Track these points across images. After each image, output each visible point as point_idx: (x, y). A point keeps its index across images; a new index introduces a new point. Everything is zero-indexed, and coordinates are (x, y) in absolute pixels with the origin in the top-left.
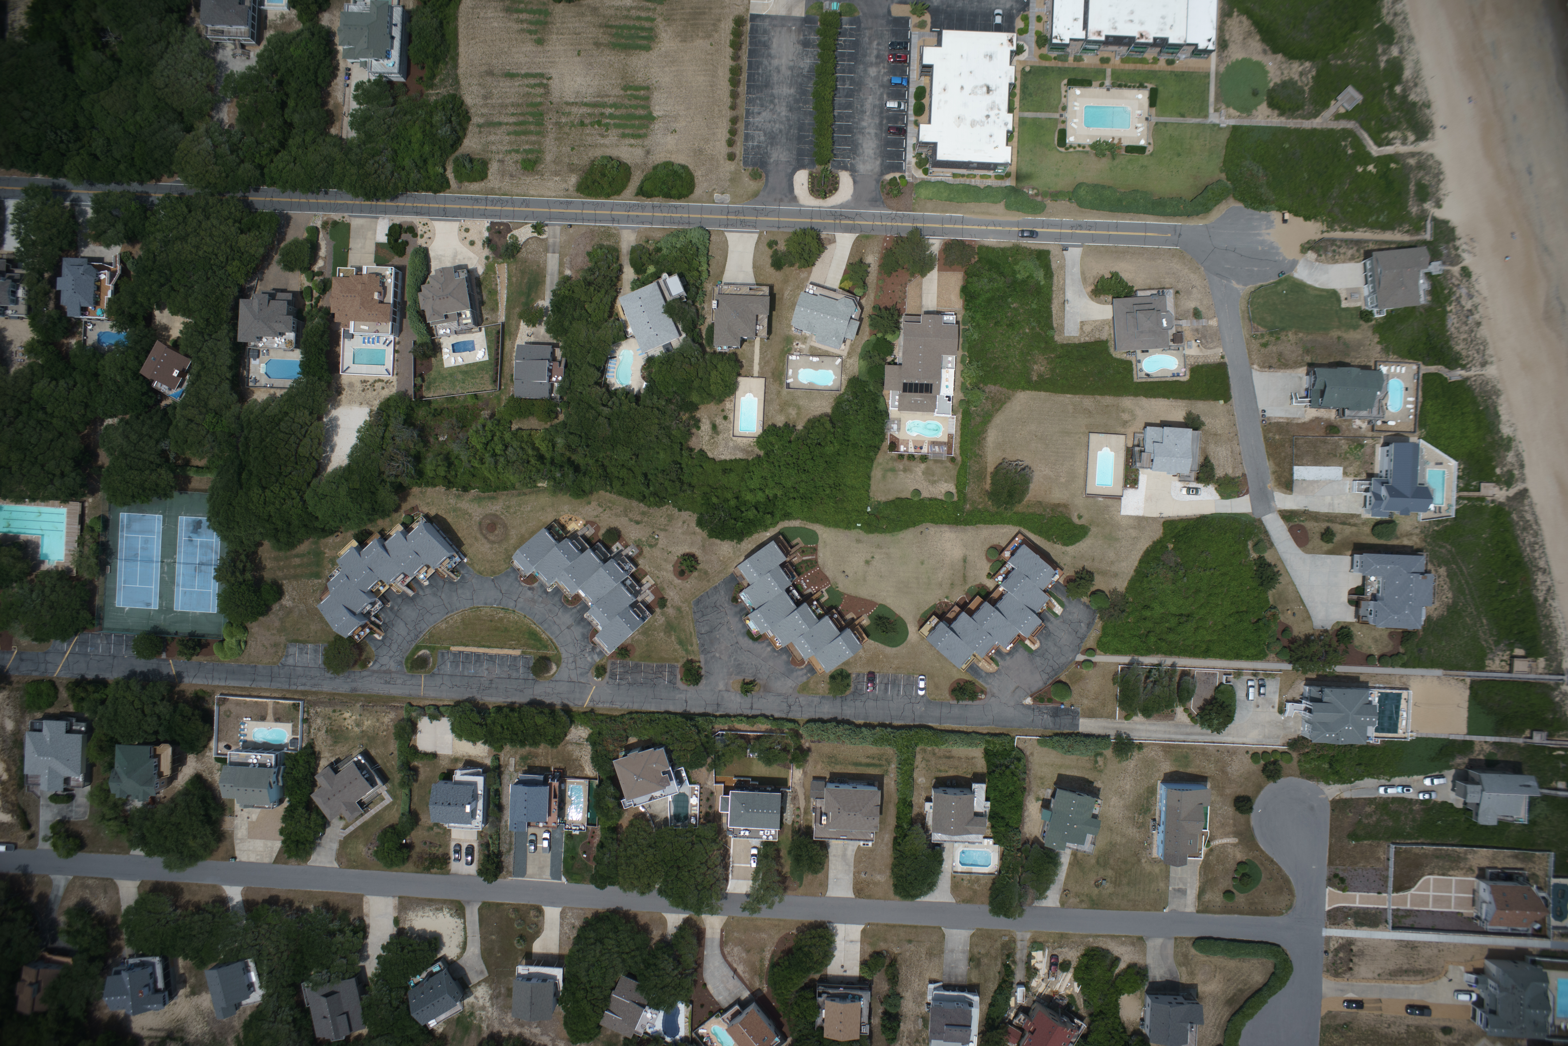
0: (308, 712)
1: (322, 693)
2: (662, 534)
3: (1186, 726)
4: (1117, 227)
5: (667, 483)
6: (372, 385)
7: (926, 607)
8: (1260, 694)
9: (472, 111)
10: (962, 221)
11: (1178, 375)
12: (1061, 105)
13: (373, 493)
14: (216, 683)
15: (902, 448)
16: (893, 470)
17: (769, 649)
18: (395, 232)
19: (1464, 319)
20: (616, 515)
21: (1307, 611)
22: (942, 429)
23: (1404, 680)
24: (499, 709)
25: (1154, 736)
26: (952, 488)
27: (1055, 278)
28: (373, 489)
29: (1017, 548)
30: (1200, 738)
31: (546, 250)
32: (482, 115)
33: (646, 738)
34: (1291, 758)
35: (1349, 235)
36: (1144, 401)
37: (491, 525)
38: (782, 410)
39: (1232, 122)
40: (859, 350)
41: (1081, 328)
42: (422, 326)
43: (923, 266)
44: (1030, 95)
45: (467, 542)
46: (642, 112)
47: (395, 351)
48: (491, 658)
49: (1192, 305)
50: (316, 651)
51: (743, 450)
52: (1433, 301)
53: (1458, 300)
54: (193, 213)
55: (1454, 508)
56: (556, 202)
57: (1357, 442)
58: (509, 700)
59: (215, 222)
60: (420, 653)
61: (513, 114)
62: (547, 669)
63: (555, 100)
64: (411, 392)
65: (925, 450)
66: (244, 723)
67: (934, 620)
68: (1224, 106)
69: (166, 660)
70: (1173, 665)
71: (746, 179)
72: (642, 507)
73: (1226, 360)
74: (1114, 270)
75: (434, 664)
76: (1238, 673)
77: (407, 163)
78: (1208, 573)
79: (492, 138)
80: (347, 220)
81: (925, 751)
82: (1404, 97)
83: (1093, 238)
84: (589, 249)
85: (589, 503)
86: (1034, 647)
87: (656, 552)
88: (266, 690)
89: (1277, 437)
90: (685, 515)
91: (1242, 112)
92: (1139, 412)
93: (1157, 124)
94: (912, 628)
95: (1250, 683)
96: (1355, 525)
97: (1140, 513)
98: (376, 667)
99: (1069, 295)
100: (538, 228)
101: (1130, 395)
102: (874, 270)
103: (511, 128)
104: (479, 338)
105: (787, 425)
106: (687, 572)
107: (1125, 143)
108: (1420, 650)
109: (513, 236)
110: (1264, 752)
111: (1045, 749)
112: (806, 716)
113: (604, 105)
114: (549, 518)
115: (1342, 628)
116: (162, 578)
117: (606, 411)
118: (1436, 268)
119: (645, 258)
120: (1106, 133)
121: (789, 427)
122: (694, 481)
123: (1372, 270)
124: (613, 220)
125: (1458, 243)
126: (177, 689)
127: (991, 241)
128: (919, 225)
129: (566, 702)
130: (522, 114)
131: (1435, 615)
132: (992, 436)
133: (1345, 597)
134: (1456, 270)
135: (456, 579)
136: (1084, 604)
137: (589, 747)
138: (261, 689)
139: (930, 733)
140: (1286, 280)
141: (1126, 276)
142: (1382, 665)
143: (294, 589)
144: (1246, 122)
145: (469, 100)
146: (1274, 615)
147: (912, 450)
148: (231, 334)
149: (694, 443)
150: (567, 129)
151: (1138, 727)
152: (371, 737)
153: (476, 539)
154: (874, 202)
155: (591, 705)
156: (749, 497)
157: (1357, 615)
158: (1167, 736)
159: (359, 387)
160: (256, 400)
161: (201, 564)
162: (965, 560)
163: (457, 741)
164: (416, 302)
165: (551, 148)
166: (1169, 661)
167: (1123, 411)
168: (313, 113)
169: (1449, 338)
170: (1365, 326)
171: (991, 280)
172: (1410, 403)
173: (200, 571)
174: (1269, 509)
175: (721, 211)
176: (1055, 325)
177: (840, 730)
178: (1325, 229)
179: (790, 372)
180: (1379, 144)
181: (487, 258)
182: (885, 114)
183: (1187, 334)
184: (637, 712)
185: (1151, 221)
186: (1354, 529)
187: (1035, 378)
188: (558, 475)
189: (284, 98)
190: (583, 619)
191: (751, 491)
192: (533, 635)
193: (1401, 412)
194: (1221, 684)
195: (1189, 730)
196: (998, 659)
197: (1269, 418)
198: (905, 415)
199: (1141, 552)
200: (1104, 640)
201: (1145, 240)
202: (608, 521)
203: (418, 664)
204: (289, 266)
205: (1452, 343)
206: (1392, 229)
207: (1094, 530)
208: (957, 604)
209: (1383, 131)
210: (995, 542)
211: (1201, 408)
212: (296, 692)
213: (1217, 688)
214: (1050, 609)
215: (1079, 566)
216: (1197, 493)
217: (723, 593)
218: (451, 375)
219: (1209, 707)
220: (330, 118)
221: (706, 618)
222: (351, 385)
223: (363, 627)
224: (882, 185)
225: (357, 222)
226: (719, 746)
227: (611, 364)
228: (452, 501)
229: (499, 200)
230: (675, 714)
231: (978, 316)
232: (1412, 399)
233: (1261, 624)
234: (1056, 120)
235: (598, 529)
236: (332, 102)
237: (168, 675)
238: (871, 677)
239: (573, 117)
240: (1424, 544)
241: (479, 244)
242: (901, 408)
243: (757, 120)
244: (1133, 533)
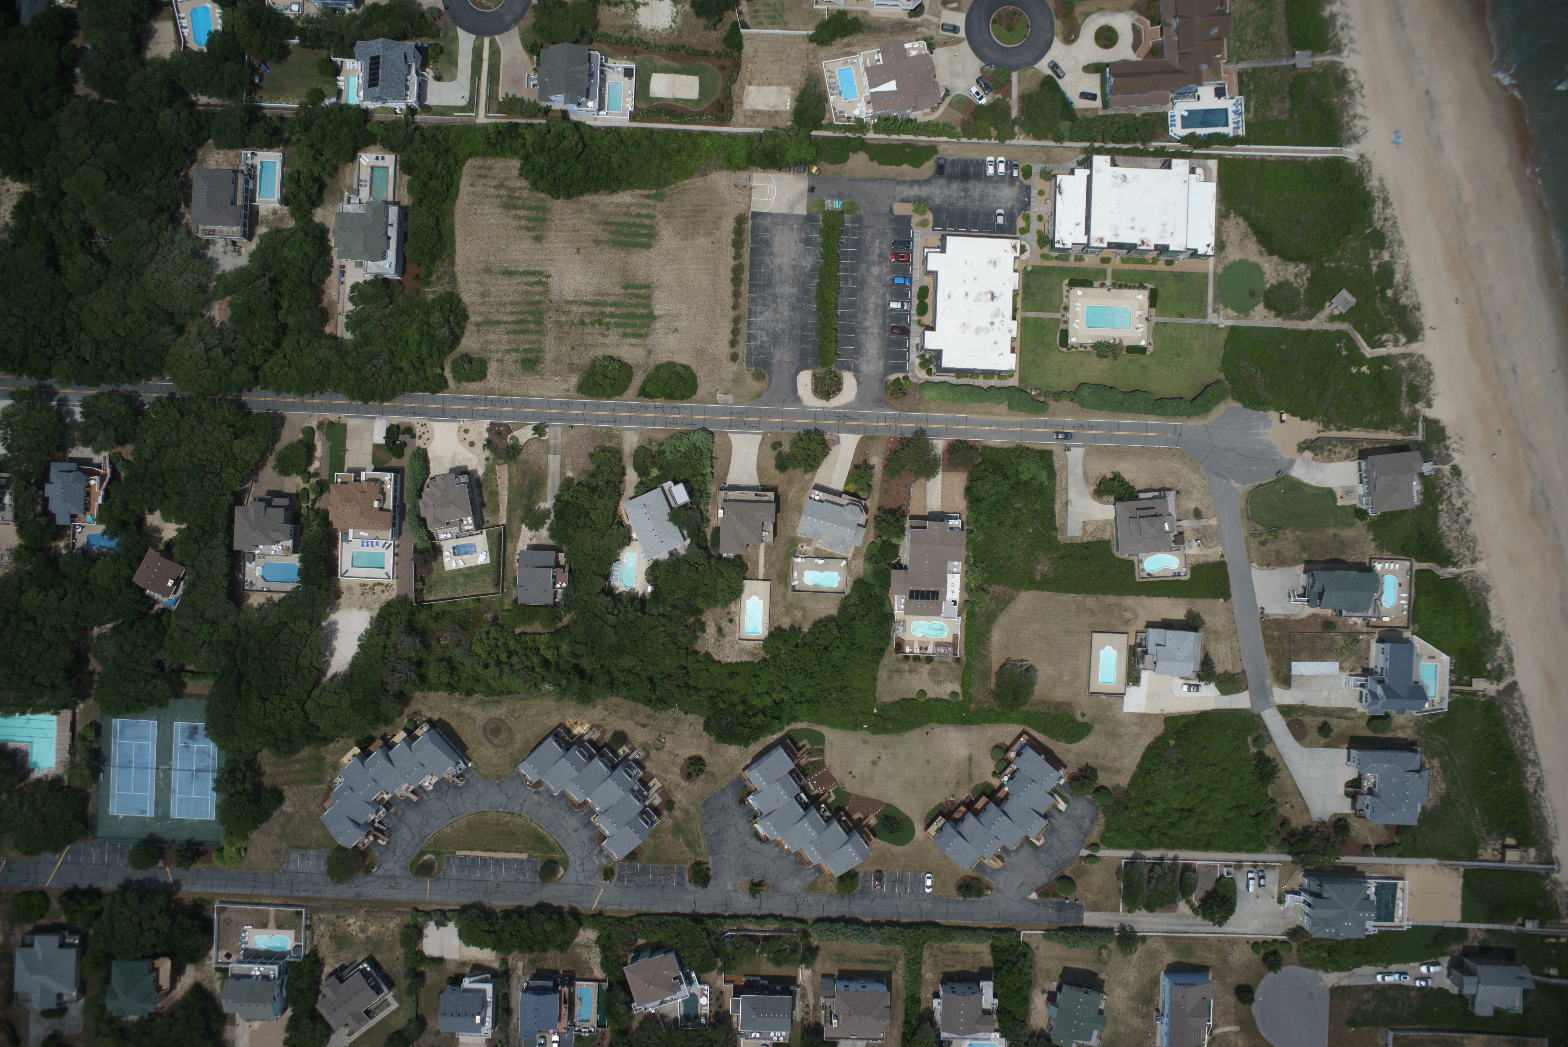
0: (311, 919)
1: (325, 899)
2: (668, 737)
3: (1188, 917)
4: (1118, 427)
5: (673, 689)
6: (372, 588)
7: (932, 806)
8: (1260, 885)
9: (470, 309)
10: (966, 422)
11: (1179, 575)
12: (1063, 305)
13: (375, 703)
14: (215, 890)
15: (908, 649)
16: (899, 671)
17: (777, 850)
18: (393, 432)
19: (1455, 517)
20: (622, 718)
21: (1305, 804)
22: (947, 629)
23: (1399, 869)
24: (507, 913)
25: (1157, 927)
26: (957, 688)
27: (1058, 478)
28: (376, 700)
29: (1022, 748)
30: (1202, 929)
31: (548, 452)
32: (480, 313)
33: (656, 940)
34: (1291, 948)
35: (1344, 434)
36: (1146, 601)
37: (495, 729)
38: (787, 612)
39: (1230, 323)
40: (864, 551)
41: (1084, 528)
42: (422, 532)
43: (928, 469)
44: (1032, 295)
45: (471, 746)
46: (643, 311)
47: (395, 554)
48: (498, 862)
49: (1192, 505)
50: (318, 857)
51: (750, 653)
52: (1424, 500)
53: (1449, 499)
54: (186, 419)
55: (1447, 701)
56: (556, 402)
57: (1353, 636)
58: (516, 904)
59: (209, 428)
60: (426, 858)
61: (511, 313)
62: (554, 872)
63: (554, 299)
64: (412, 596)
65: (930, 651)
66: (245, 931)
67: (940, 821)
68: (1222, 307)
69: (163, 868)
70: (1175, 858)
71: (749, 380)
72: (649, 711)
73: (1226, 559)
74: (1115, 470)
75: (440, 869)
76: (1239, 866)
77: (404, 364)
78: (1209, 769)
79: (491, 337)
80: (343, 420)
81: (932, 947)
82: (1396, 300)
83: (1095, 438)
84: (591, 450)
85: (595, 707)
86: (1038, 844)
87: (663, 755)
88: (267, 897)
89: (1275, 634)
90: (691, 717)
91: (1239, 312)
92: (1141, 611)
93: (1157, 324)
94: (919, 827)
95: (1250, 875)
96: (1351, 719)
97: (1142, 710)
98: (381, 872)
99: (1072, 495)
100: (539, 430)
101: (1132, 594)
102: (878, 470)
103: (510, 327)
104: (481, 541)
105: (792, 627)
106: (694, 774)
107: (1126, 343)
108: (1415, 840)
109: (513, 438)
110: (1265, 942)
111: (1050, 943)
112: (814, 915)
113: (604, 304)
114: (554, 721)
115: (1340, 820)
116: (157, 785)
117: (611, 619)
118: (1427, 468)
119: (649, 461)
120: (1108, 334)
121: (795, 629)
122: (701, 685)
123: (1366, 471)
124: (615, 421)
125: (1448, 442)
126: (175, 897)
127: (994, 442)
128: (924, 426)
129: (574, 904)
130: (521, 313)
131: (1429, 805)
132: (997, 636)
133: (1342, 789)
134: (1446, 468)
135: (461, 784)
136: (1088, 800)
137: (598, 949)
138: (262, 895)
139: (937, 930)
140: (1283, 479)
141: (1128, 476)
142: (1379, 855)
143: (294, 794)
144: (1243, 323)
145: (466, 298)
146: (1273, 809)
147: (917, 651)
148: (227, 542)
149: (699, 646)
150: (567, 328)
151: (1141, 919)
152: (376, 943)
153: (480, 743)
154: (878, 403)
155: (599, 907)
156: (756, 702)
157: (1353, 807)
158: (1169, 928)
159: (358, 590)
160: (252, 605)
161: (197, 771)
162: (970, 759)
163: (464, 948)
164: (416, 507)
165: (551, 348)
166: (1171, 854)
167: (1125, 610)
168: (308, 314)
169: (1442, 536)
170: (1359, 523)
171: (995, 483)
172: (1403, 599)
173: (197, 777)
174: (1268, 705)
175: (724, 412)
176: (1058, 525)
177: (849, 931)
178: (1321, 428)
179: (796, 574)
180: (1372, 346)
181: (487, 459)
182: (888, 314)
183: (1188, 535)
184: (646, 914)
185: (1152, 421)
186: (1350, 722)
187: (1038, 578)
188: (564, 682)
189: (278, 298)
190: (590, 822)
191: (759, 695)
192: (540, 839)
193: (1395, 607)
194: (1222, 876)
195: (1190, 921)
196: (1004, 855)
197: (1267, 615)
198: (909, 618)
199: (1144, 748)
200: (1107, 835)
201: (1146, 439)
202: (614, 724)
203: (424, 870)
204: (284, 469)
205: (1444, 541)
206: (1386, 429)
207: (1097, 727)
208: (963, 803)
209: (1376, 334)
210: (1000, 740)
211: (1201, 606)
212: (298, 898)
213: (1218, 880)
214: (1055, 807)
215: (1083, 762)
216: (1198, 690)
217: (730, 795)
218: (452, 578)
219: (1211, 901)
220: (325, 316)
221: (713, 820)
222: (350, 588)
223: (367, 836)
224: (886, 385)
225: (353, 423)
226: (729, 948)
227: (615, 567)
228: (456, 705)
229: (499, 400)
230: (684, 915)
231: (983, 518)
232: (1405, 595)
233: (1261, 818)
234: (1058, 320)
235: (604, 732)
236: (326, 300)
237: (165, 883)
238: (879, 876)
239: (573, 316)
240: (1417, 737)
241: (479, 445)
242: (908, 611)
243: (760, 320)
244: (1136, 729)
